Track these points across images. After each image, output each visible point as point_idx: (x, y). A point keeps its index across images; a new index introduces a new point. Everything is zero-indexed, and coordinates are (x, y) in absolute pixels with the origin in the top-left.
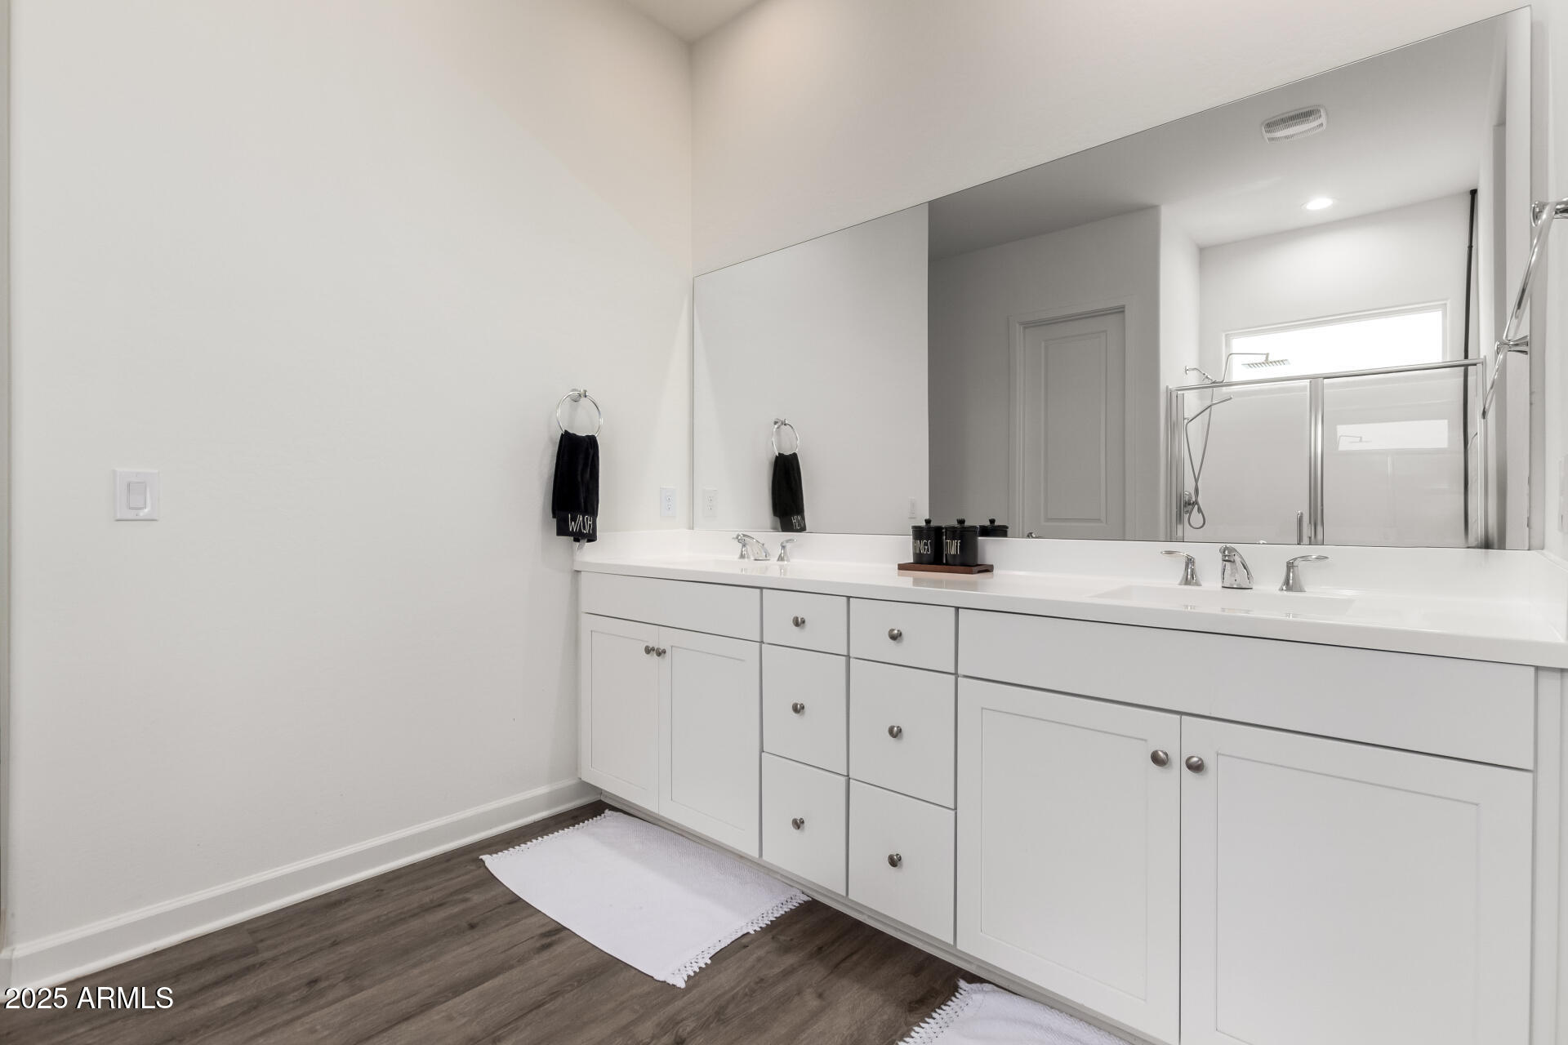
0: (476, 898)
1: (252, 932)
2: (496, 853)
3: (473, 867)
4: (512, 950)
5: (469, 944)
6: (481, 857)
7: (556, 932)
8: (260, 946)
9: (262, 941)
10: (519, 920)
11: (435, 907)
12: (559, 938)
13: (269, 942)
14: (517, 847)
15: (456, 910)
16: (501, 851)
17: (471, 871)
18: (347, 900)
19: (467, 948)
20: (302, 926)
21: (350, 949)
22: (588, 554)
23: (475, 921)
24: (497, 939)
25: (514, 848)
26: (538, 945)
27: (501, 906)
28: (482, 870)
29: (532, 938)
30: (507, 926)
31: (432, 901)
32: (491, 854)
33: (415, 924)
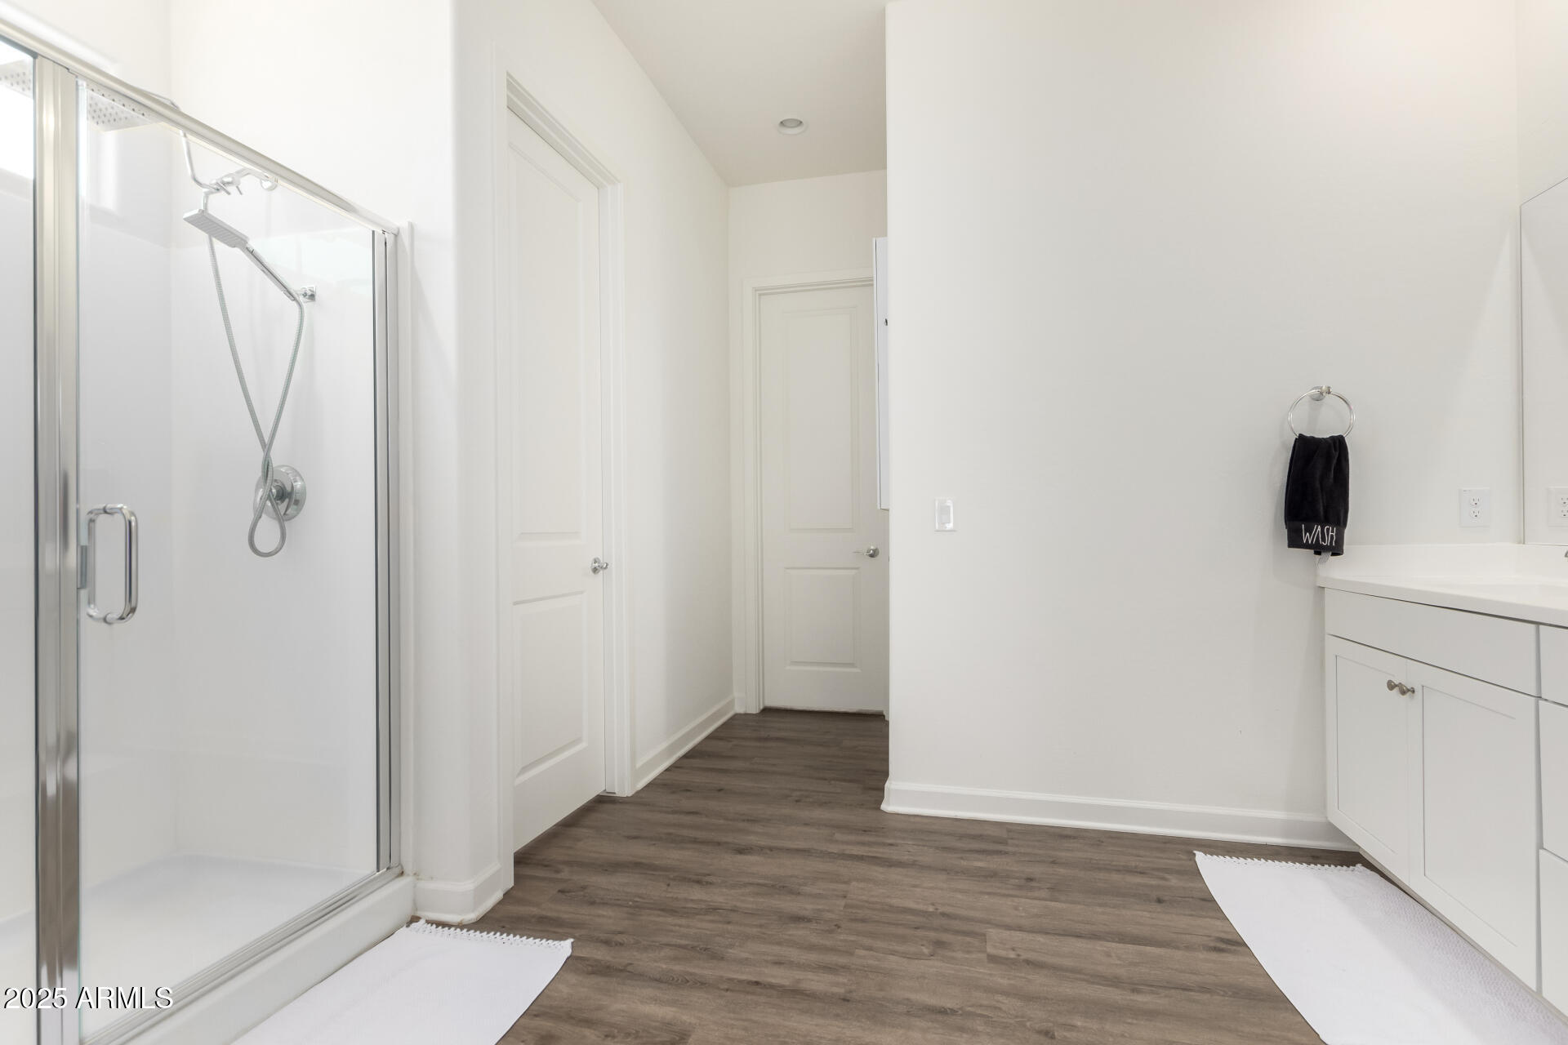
0: (1174, 881)
1: (1009, 831)
2: (1212, 855)
3: (1184, 857)
4: (1187, 936)
5: (1150, 912)
6: (1195, 852)
7: (1234, 944)
8: (1010, 841)
9: (1012, 839)
10: (1206, 917)
11: (1137, 872)
12: (1235, 950)
13: (1016, 842)
14: (1235, 859)
15: (1154, 882)
16: (1217, 855)
17: (1180, 859)
18: (1075, 838)
19: (1146, 914)
20: (1039, 841)
21: (1062, 871)
22: (1332, 569)
23: (1166, 898)
24: (1176, 921)
25: (1231, 857)
26: (1212, 944)
27: (1192, 898)
28: (1191, 863)
29: (1209, 936)
30: (1191, 915)
31: (1136, 867)
32: (1205, 853)
33: (1115, 877)
